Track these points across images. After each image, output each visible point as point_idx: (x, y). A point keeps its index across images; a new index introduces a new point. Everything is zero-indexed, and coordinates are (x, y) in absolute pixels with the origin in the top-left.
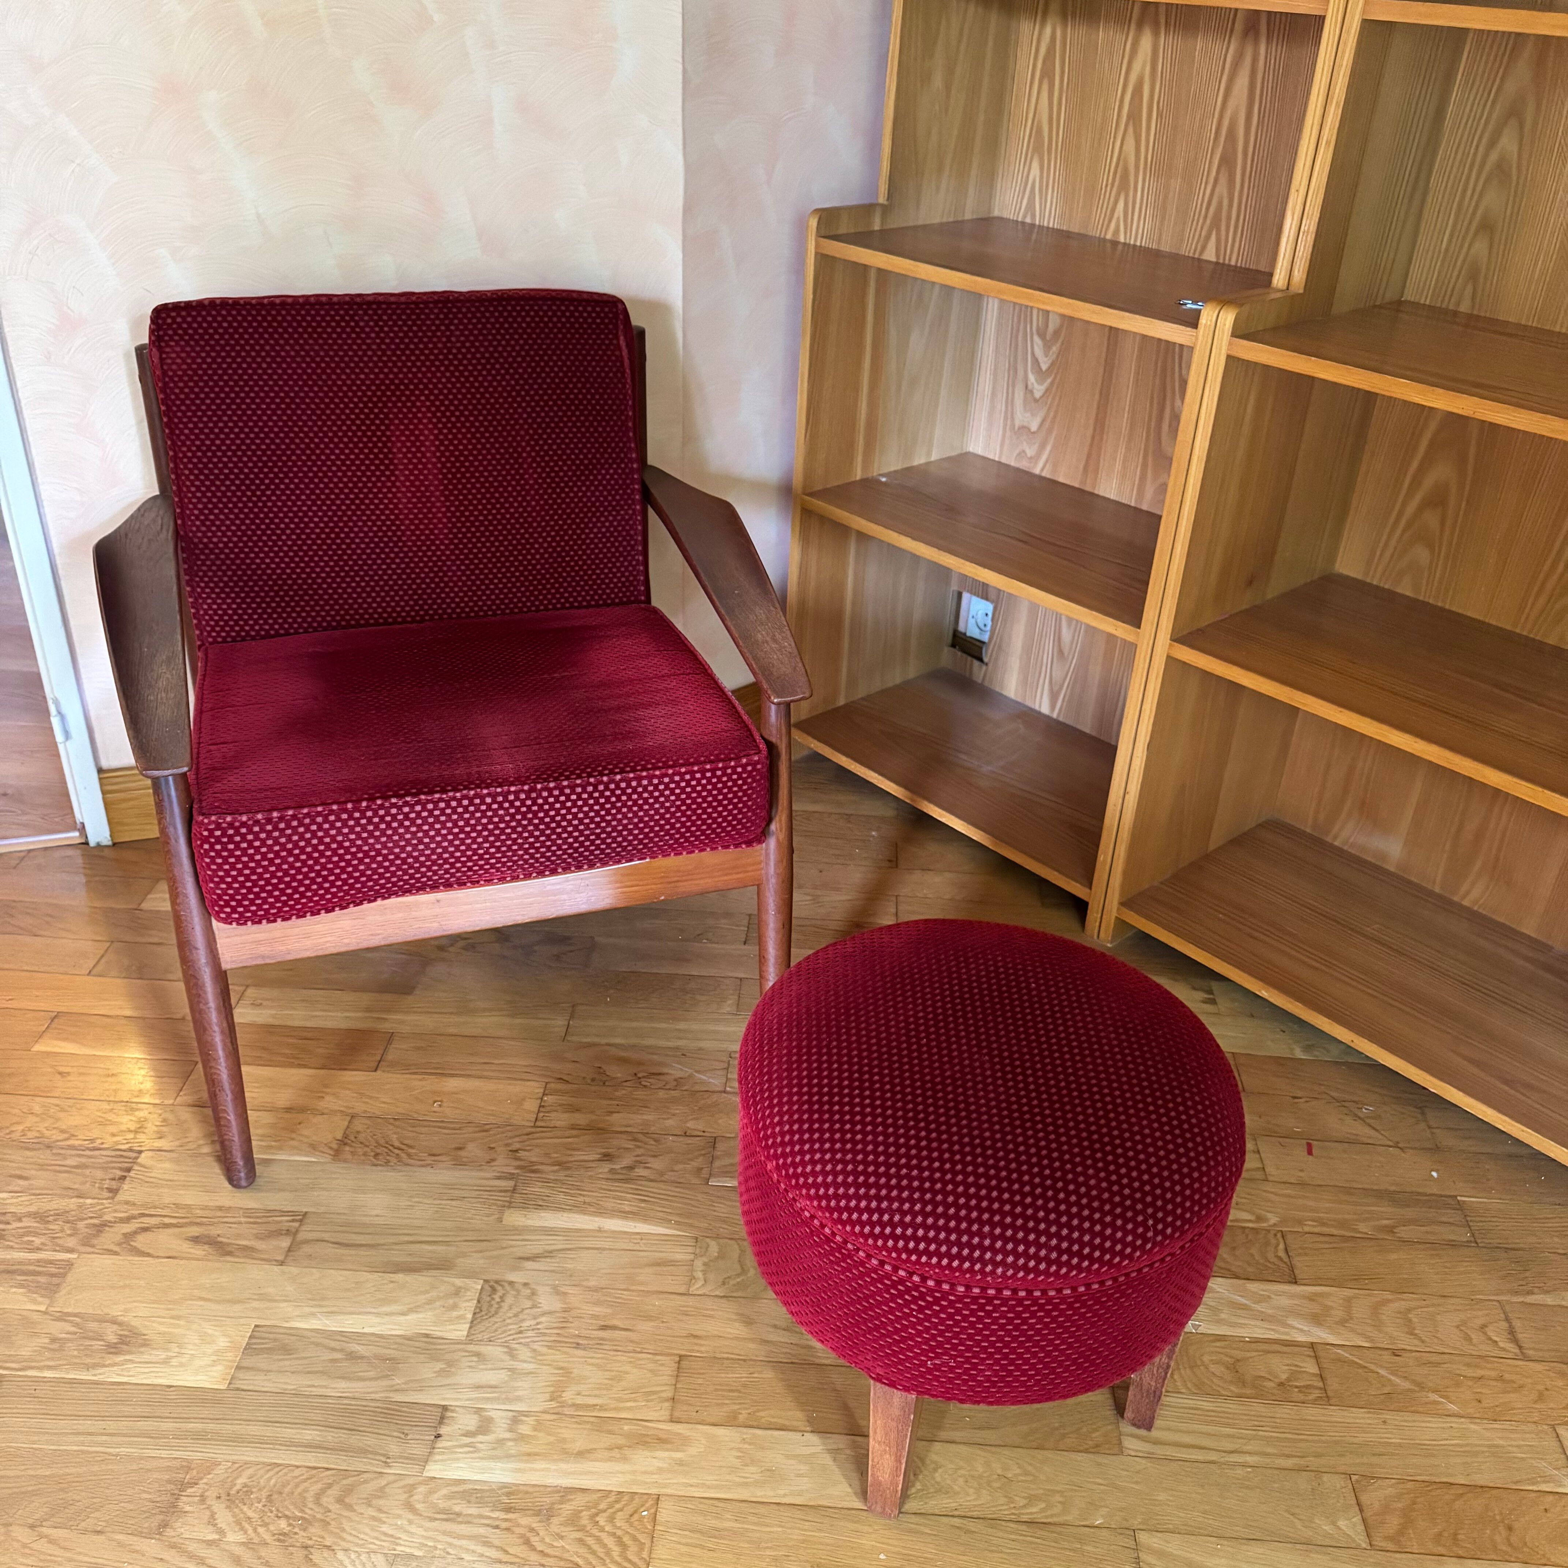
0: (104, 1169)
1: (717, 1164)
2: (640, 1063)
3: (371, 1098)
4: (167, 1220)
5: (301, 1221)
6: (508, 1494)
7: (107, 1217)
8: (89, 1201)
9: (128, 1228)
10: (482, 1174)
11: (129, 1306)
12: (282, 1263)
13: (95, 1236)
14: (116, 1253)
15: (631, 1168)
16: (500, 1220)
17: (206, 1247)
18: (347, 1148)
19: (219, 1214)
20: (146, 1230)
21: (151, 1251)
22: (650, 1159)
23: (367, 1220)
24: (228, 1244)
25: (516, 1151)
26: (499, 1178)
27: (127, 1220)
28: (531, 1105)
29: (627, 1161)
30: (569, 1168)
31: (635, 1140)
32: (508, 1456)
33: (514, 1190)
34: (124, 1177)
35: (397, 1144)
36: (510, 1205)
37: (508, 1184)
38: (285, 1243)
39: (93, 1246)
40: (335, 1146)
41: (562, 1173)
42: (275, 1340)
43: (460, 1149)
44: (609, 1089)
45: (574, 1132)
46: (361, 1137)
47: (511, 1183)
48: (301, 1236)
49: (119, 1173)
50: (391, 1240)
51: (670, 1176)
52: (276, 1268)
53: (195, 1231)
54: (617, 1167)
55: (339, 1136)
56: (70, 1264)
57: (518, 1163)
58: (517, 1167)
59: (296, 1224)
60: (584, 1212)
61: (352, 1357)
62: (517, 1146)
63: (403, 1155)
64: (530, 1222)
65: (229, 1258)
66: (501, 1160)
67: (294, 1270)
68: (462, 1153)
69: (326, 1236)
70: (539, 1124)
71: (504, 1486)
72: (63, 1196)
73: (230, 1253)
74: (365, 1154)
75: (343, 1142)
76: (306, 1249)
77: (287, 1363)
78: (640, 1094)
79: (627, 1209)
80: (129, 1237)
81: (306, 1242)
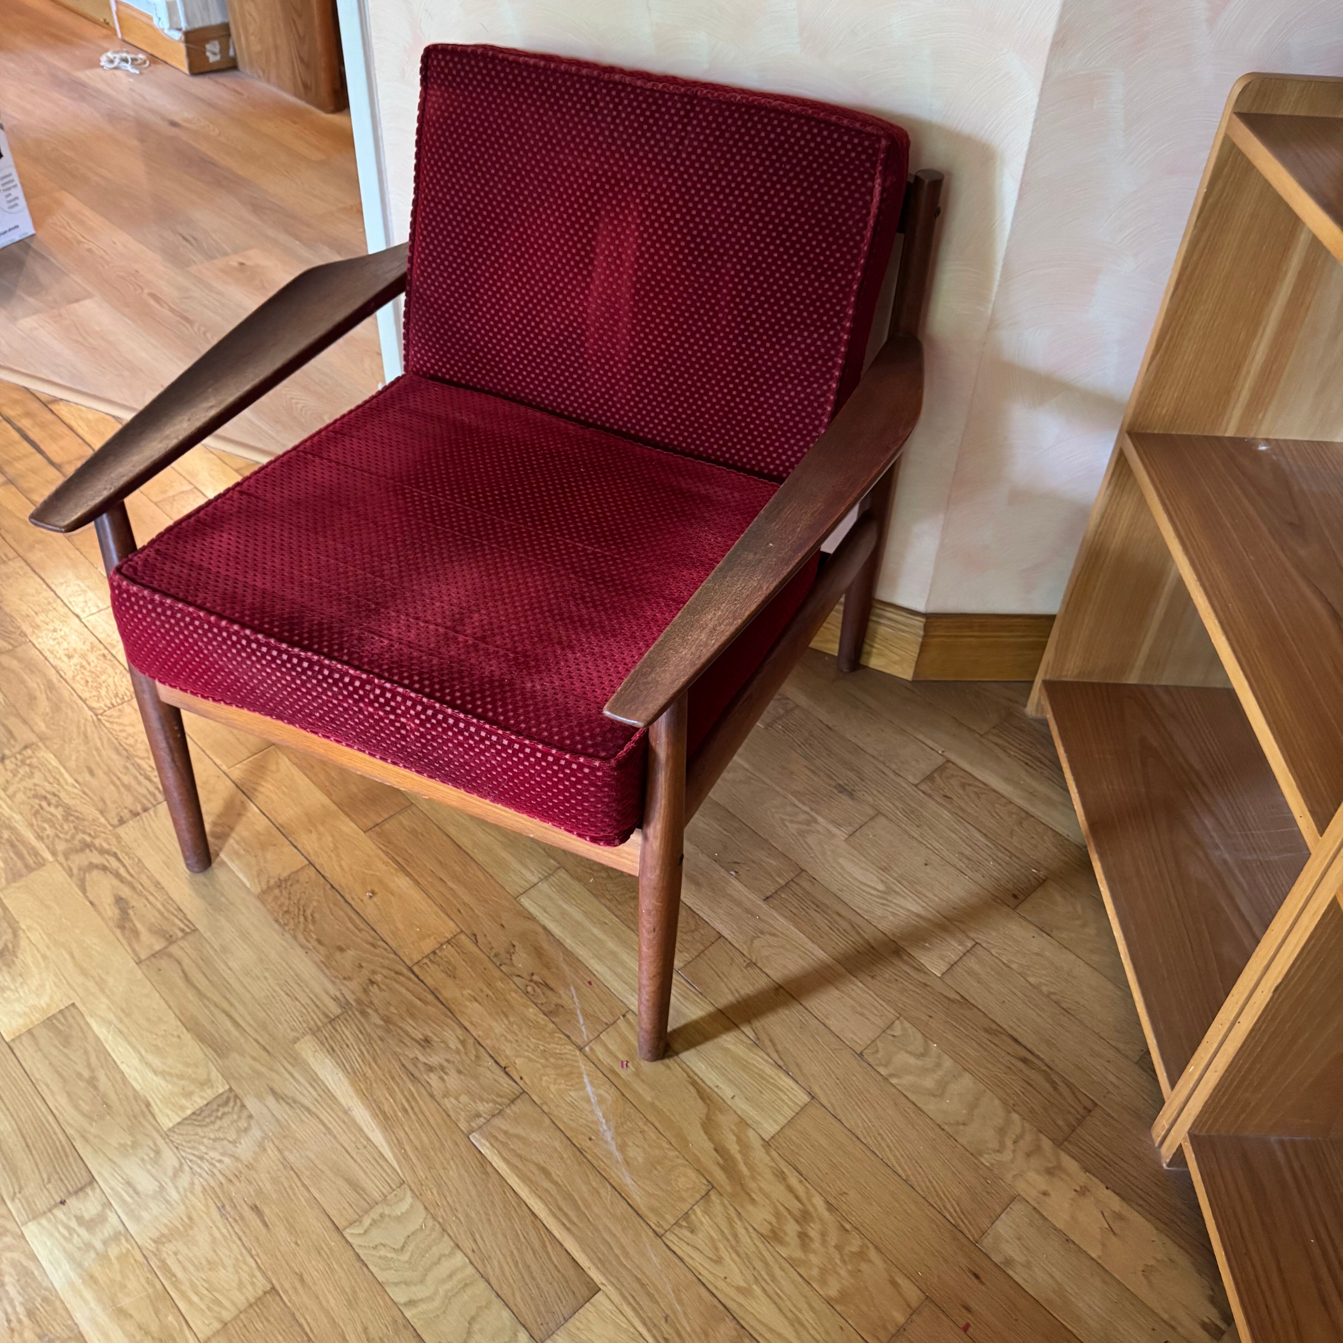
0: (136, 799)
1: (497, 1122)
2: (547, 966)
3: (338, 855)
4: (122, 871)
5: (186, 934)
6: (45, 1300)
7: (97, 842)
8: (102, 820)
9: (96, 858)
10: (330, 986)
11: (35, 925)
12: (139, 963)
13: (77, 851)
14: (71, 875)
15: (430, 1069)
16: (296, 1040)
17: (117, 911)
18: (277, 892)
19: (152, 889)
20: (104, 868)
21: (88, 888)
22: (453, 1073)
23: (222, 967)
24: (131, 921)
25: (372, 982)
26: (335, 999)
27: (102, 851)
28: (428, 945)
29: (434, 1060)
30: (388, 1031)
31: (463, 1042)
32: (80, 1265)
33: (332, 1021)
34: (136, 814)
35: (308, 913)
36: (315, 1032)
37: (335, 1009)
38: (158, 945)
39: (67, 859)
40: (272, 882)
41: (380, 1032)
42: (70, 1027)
43: (341, 949)
44: (497, 974)
45: (430, 998)
46: (296, 887)
47: (338, 1011)
48: (174, 949)
49: (139, 808)
50: (217, 998)
51: (449, 1103)
52: (133, 964)
53: (126, 892)
54: (422, 1058)
55: (284, 875)
56: (41, 863)
57: (363, 997)
58: (358, 1001)
59: (180, 934)
60: (353, 1084)
61: (92, 1082)
62: (378, 978)
63: (301, 926)
64: (311, 1060)
65: (118, 932)
66: (353, 985)
67: (139, 975)
68: (338, 955)
69: (186, 962)
70: (416, 969)
71: (52, 1290)
72: (95, 805)
73: (122, 928)
74: (281, 906)
75: (281, 883)
76: (164, 963)
77: (55, 1052)
78: (516, 998)
79: (386, 1108)
80: (92, 866)
81: (170, 956)
